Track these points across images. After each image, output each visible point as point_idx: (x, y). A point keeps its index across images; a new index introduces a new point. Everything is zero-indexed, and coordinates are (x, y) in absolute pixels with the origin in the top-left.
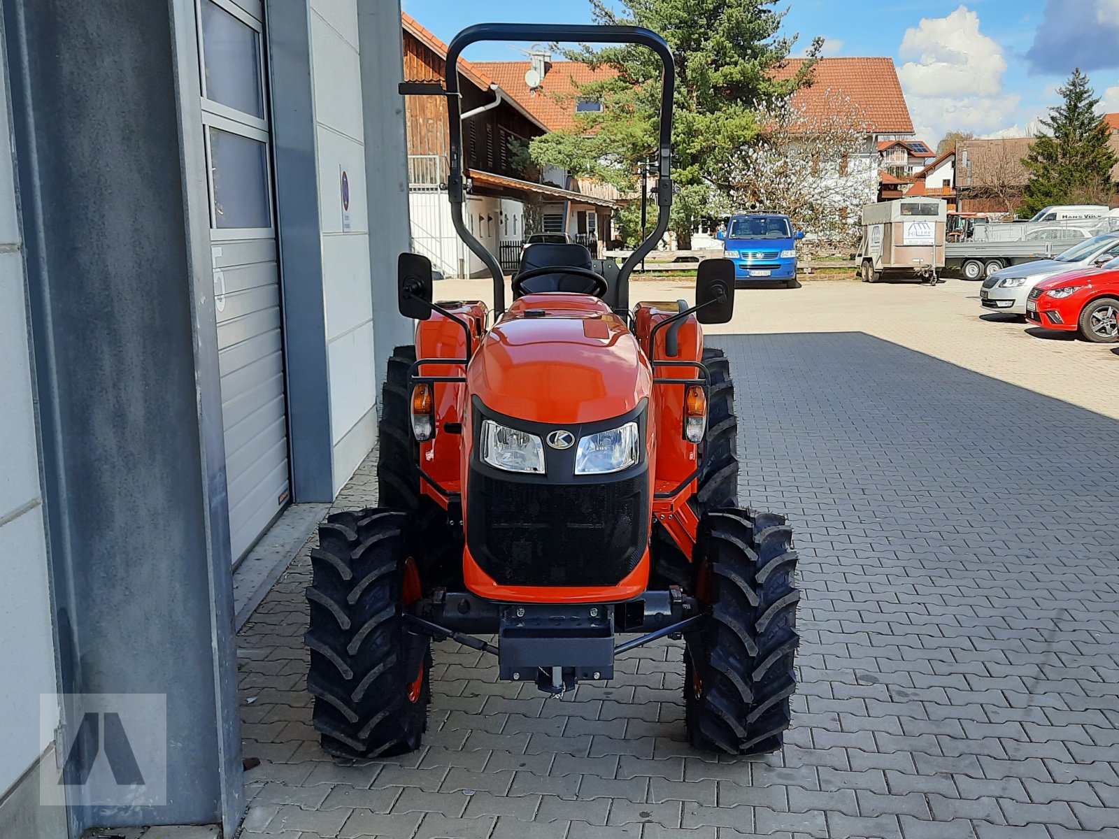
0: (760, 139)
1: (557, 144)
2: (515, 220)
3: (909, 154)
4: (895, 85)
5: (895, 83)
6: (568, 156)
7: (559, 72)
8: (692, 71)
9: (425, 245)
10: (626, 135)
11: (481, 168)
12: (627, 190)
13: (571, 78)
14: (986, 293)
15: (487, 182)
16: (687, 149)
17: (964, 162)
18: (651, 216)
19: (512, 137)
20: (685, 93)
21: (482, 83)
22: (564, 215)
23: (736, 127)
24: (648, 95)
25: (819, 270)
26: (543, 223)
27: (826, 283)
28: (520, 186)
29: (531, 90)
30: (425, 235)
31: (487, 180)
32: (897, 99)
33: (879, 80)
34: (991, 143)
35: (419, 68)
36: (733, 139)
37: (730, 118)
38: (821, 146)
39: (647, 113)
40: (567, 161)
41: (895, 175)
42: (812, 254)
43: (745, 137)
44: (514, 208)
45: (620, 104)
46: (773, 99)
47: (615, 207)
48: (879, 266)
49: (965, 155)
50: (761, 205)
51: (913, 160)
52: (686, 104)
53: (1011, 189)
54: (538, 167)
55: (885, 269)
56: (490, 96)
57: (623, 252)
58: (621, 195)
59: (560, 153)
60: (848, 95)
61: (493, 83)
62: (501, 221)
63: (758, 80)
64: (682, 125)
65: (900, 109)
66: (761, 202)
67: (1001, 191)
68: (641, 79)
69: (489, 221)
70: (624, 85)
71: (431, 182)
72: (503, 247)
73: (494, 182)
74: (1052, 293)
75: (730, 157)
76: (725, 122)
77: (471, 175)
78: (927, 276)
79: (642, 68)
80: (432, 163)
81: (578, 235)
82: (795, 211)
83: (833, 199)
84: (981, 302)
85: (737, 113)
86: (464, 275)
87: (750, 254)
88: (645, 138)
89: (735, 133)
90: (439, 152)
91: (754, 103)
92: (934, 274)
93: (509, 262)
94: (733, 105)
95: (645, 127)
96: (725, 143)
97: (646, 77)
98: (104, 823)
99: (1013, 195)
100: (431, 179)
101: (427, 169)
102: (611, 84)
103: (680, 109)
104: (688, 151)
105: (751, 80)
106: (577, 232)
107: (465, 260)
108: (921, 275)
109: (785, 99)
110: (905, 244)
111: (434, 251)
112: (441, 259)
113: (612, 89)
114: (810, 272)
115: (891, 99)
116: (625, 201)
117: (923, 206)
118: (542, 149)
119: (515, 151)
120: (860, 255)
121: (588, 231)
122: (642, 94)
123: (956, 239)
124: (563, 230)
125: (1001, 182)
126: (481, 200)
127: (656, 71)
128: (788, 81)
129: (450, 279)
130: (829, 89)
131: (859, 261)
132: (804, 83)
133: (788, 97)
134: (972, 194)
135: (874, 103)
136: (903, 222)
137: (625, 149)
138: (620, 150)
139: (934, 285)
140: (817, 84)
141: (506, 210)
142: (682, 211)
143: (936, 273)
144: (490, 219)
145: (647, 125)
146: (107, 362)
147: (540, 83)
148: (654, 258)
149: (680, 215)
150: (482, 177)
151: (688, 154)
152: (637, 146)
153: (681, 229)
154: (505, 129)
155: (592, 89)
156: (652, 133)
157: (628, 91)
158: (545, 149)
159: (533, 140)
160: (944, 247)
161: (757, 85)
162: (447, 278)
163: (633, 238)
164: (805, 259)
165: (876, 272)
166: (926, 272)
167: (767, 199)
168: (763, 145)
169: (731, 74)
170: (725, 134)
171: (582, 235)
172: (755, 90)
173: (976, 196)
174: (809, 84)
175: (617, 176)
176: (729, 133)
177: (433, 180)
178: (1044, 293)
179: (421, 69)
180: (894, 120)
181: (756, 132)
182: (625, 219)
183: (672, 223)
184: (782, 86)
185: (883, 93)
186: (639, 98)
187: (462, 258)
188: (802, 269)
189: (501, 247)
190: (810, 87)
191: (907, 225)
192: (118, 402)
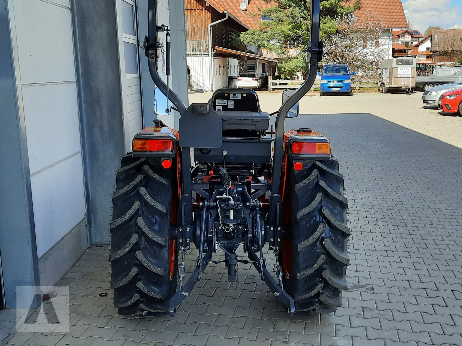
0: (338, 32)
1: (252, 35)
2: (235, 67)
3: (411, 36)
4: (400, 7)
5: (401, 6)
6: (256, 40)
7: (254, 3)
8: (309, 3)
9: (197, 78)
10: (281, 31)
11: (220, 46)
12: (281, 54)
13: (258, 7)
14: (424, 97)
15: (222, 52)
16: (307, 37)
17: (436, 39)
18: (291, 65)
19: (233, 32)
20: (306, 13)
21: (220, 10)
22: (256, 64)
23: (327, 27)
24: (290, 14)
25: (362, 88)
26: (247, 68)
27: (365, 94)
28: (236, 53)
29: (242, 11)
30: (196, 74)
31: (223, 51)
32: (401, 13)
33: (394, 5)
34: (448, 31)
35: (194, 4)
36: (326, 32)
37: (325, 23)
38: (363, 35)
39: (290, 22)
40: (256, 42)
41: (405, 46)
42: (359, 81)
43: (331, 32)
44: (234, 62)
45: (278, 18)
46: (343, 15)
47: (276, 62)
48: (387, 86)
49: (436, 37)
50: (338, 60)
51: (413, 39)
52: (306, 18)
53: (456, 52)
54: (244, 45)
55: (390, 87)
56: (223, 15)
57: (279, 81)
58: (278, 56)
59: (253, 39)
60: (376, 13)
61: (225, 10)
62: (229, 67)
63: (337, 7)
64: (305, 27)
65: (403, 18)
66: (338, 59)
67: (452, 53)
68: (287, 7)
69: (223, 68)
70: (280, 10)
71: (199, 52)
72: (230, 79)
73: (225, 51)
74: (448, 97)
75: (324, 40)
76: (323, 25)
77: (216, 49)
78: (407, 90)
79: (288, 2)
80: (200, 44)
81: (262, 73)
82: (352, 63)
83: (369, 58)
84: (423, 101)
85: (328, 21)
86: (213, 91)
87: (332, 81)
88: (289, 33)
89: (327, 30)
90: (202, 39)
91: (335, 17)
92: (410, 90)
93: (232, 85)
94: (326, 18)
95: (289, 27)
96: (322, 34)
97: (290, 6)
98: (97, 243)
99: (457, 54)
100: (199, 50)
101: (197, 46)
102: (275, 9)
103: (304, 20)
104: (307, 38)
105: (334, 7)
106: (261, 72)
107: (213, 84)
108: (405, 90)
109: (349, 15)
110: (398, 77)
111: (200, 81)
112: (203, 84)
113: (275, 11)
114: (358, 89)
115: (398, 13)
116: (281, 59)
117: (406, 61)
118: (245, 37)
119: (234, 38)
120: (380, 82)
121: (266, 71)
122: (288, 14)
123: (426, 74)
124: (255, 71)
125: (452, 48)
126: (220, 59)
127: (294, 4)
128: (350, 7)
129: (207, 92)
130: (367, 11)
131: (379, 84)
132: (357, 8)
133: (350, 14)
134: (439, 54)
135: (391, 15)
136: (397, 68)
137: (281, 37)
138: (278, 37)
139: (410, 94)
140: (362, 9)
141: (231, 63)
142: (304, 63)
143: (411, 89)
144: (224, 67)
145: (290, 27)
146: (98, 113)
147: (246, 8)
148: (293, 83)
149: (303, 65)
150: (220, 49)
151: (307, 39)
152: (286, 35)
153: (304, 71)
154: (231, 29)
155: (267, 11)
156: (292, 30)
157: (282, 12)
158: (246, 37)
159: (242, 33)
160: (415, 78)
161: (337, 9)
162: (205, 92)
163: (283, 75)
164: (356, 83)
165: (386, 89)
166: (407, 89)
167: (340, 58)
168: (338, 35)
169: (326, 5)
170: (323, 30)
171: (263, 73)
172: (336, 11)
173: (440, 55)
174: (359, 8)
175: (277, 48)
176: (324, 30)
177: (200, 51)
178: (445, 97)
179: (195, 4)
180: (399, 22)
181: (336, 29)
182: (280, 67)
183: (300, 68)
184: (347, 9)
185: (395, 10)
186: (286, 15)
187: (212, 83)
188: (355, 88)
189: (228, 79)
190: (359, 9)
191: (399, 69)
192: (101, 125)
